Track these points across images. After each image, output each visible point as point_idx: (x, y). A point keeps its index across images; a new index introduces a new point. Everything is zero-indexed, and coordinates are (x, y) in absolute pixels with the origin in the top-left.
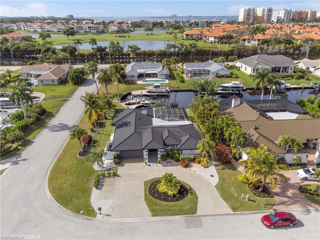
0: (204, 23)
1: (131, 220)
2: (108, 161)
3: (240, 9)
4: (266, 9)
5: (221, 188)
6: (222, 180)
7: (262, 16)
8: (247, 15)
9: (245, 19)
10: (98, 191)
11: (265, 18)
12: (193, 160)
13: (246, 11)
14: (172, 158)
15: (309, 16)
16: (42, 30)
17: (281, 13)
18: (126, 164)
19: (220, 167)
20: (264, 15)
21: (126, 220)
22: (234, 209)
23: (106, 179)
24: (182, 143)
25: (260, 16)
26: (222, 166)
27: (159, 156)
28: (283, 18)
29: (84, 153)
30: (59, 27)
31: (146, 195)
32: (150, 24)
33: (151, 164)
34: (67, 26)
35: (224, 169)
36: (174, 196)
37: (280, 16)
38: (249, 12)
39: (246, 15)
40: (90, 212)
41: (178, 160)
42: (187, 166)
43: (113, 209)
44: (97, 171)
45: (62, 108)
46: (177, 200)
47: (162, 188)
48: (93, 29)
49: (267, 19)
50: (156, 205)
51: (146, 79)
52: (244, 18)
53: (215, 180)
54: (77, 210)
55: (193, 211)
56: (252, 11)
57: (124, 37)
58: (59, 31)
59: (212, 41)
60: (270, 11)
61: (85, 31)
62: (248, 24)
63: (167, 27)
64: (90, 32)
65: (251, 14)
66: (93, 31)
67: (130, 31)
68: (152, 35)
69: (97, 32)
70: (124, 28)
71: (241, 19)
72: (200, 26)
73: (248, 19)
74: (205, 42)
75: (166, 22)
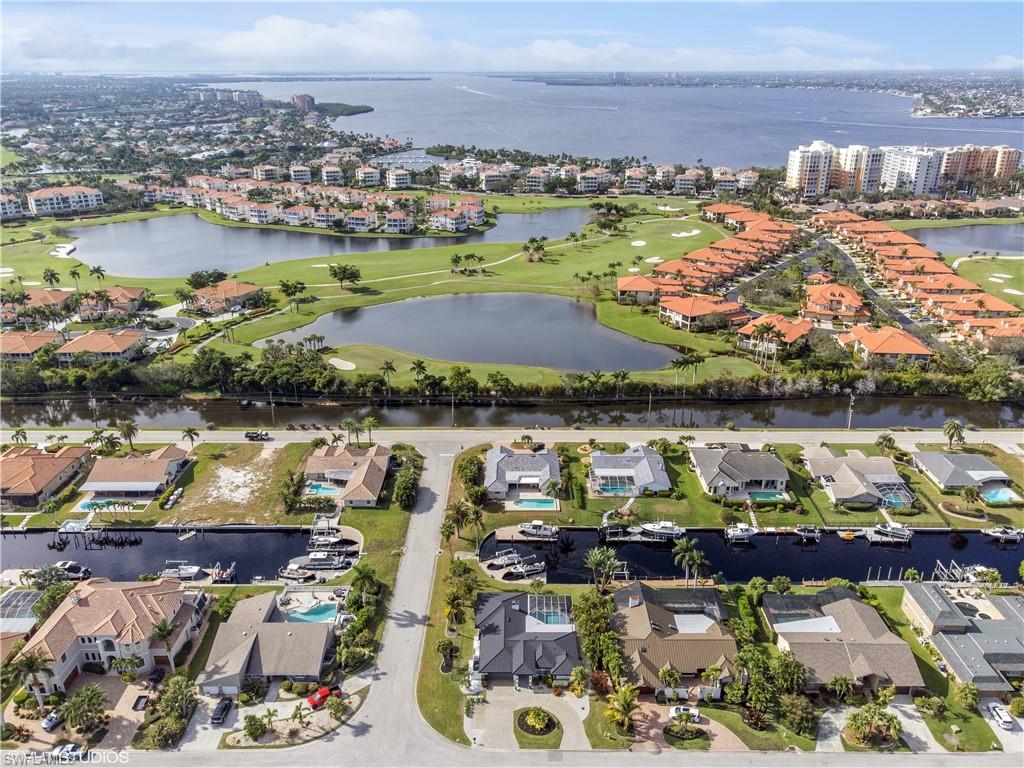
0: (691, 183)
1: (502, 751)
2: (476, 682)
3: (791, 153)
4: (865, 154)
5: (589, 724)
6: (592, 713)
7: (852, 171)
8: (810, 171)
9: (803, 182)
10: (470, 719)
11: (862, 177)
12: (567, 688)
13: (807, 161)
14: (544, 683)
15: (998, 166)
16: (262, 219)
17: (908, 163)
18: (495, 688)
19: (594, 698)
20: (860, 169)
21: (497, 750)
22: (594, 746)
23: (476, 705)
24: (557, 666)
25: (847, 169)
26: (597, 697)
27: (530, 681)
28: (913, 179)
29: (447, 667)
30: (303, 213)
31: (515, 727)
32: (539, 182)
33: (522, 689)
34: (325, 213)
35: (597, 700)
36: (542, 729)
37: (906, 171)
38: (815, 163)
39: (807, 171)
40: (465, 741)
41: (550, 686)
42: (559, 695)
43: (486, 739)
44: (466, 695)
45: (398, 574)
46: (544, 734)
47: (531, 721)
48: (389, 225)
49: (866, 180)
50: (524, 737)
51: (521, 494)
52: (800, 179)
53: (584, 715)
54: (453, 738)
55: (557, 745)
56: (823, 160)
57: (473, 272)
58: (304, 225)
59: (677, 323)
60: (877, 159)
61: (371, 227)
62: (812, 194)
63: (587, 192)
64: (383, 232)
65: (821, 168)
66: (390, 230)
67: (486, 223)
68: (541, 260)
69: (402, 232)
70: (469, 218)
71: (793, 180)
72: (679, 191)
73: (813, 181)
74: (663, 323)
75: (584, 178)
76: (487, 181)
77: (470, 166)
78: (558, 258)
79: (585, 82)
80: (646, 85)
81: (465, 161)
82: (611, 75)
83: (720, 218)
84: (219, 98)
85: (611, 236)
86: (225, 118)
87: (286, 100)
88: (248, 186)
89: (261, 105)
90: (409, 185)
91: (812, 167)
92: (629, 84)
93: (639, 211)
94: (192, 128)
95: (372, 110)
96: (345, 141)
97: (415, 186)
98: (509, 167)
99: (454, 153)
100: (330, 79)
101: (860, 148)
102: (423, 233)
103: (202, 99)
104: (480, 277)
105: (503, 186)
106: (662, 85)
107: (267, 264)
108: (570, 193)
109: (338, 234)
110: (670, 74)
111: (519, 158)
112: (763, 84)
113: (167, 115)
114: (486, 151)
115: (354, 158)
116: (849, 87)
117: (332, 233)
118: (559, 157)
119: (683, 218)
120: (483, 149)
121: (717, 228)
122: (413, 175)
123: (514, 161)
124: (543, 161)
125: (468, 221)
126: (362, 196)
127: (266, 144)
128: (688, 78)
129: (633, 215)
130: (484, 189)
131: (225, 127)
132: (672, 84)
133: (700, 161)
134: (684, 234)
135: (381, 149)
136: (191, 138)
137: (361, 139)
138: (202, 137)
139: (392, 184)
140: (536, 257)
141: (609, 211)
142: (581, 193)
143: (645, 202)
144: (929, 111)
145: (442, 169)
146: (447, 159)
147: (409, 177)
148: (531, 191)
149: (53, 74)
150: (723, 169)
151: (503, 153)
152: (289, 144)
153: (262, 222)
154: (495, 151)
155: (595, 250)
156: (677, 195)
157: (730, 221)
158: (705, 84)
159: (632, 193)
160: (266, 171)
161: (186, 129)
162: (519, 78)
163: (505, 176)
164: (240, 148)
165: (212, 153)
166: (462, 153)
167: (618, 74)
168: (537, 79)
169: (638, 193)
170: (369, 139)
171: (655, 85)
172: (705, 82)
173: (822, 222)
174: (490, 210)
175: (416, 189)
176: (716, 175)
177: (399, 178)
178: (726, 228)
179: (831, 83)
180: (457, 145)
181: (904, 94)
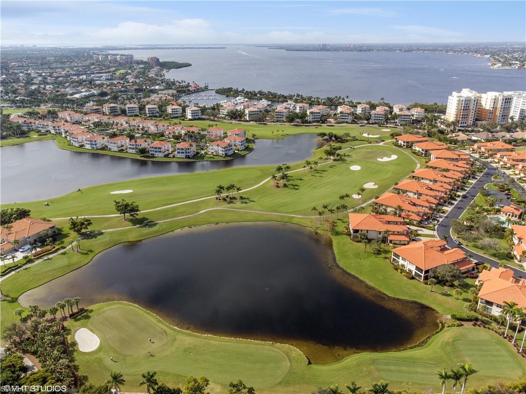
0: (381, 116)
3: (450, 97)
4: (500, 98)
7: (492, 109)
8: (464, 110)
9: (459, 116)
11: (498, 113)
13: (461, 103)
16: (93, 146)
20: (496, 108)
25: (487, 107)
30: (121, 142)
32: (283, 115)
34: (134, 144)
38: (467, 104)
39: (461, 110)
48: (178, 152)
49: (501, 115)
52: (457, 115)
56: (472, 103)
57: (232, 199)
58: (121, 151)
59: (411, 271)
60: (508, 101)
61: (166, 153)
62: (464, 125)
63: (314, 122)
64: (174, 157)
65: (471, 107)
66: (179, 156)
67: (247, 148)
68: (285, 186)
69: (188, 157)
70: (235, 145)
71: (451, 115)
72: (374, 121)
73: (465, 116)
74: (397, 269)
75: (311, 113)
76: (250, 115)
77: (240, 103)
78: (298, 182)
79: (305, 49)
80: (339, 51)
81: (238, 98)
82: (320, 45)
83: (409, 145)
84: (109, 59)
85: (335, 160)
86: (107, 70)
87: (145, 60)
88: (95, 118)
89: (131, 63)
90: (200, 116)
91: (465, 106)
92: (330, 50)
93: (351, 138)
94: (84, 77)
95: (191, 65)
96: (170, 85)
97: (204, 117)
98: (264, 103)
99: (232, 93)
100: (173, 48)
101: (497, 94)
102: (202, 157)
103: (100, 59)
104: (238, 204)
105: (260, 118)
106: (347, 51)
107: (79, 190)
108: (303, 123)
109: (143, 159)
110: (350, 45)
111: (270, 96)
112: (401, 50)
113: (75, 69)
114: (250, 92)
115: (169, 97)
116: (447, 51)
117: (138, 157)
118: (294, 96)
119: (381, 144)
120: (249, 91)
121: (407, 152)
122: (203, 110)
123: (267, 99)
124: (285, 99)
125: (234, 147)
126: (166, 127)
127: (122, 87)
128: (359, 47)
129: (347, 141)
130: (248, 119)
131: (104, 76)
132: (352, 50)
133: (382, 99)
134: (386, 159)
135: (189, 90)
136: (80, 83)
137: (177, 84)
138: (87, 82)
139: (189, 116)
140: (282, 182)
141: (331, 138)
142: (310, 122)
143: (354, 130)
144: (500, 65)
145: (222, 106)
146: (227, 96)
147: (200, 112)
148: (278, 121)
149: (32, 46)
150: (401, 106)
151: (260, 93)
152: (136, 87)
153: (93, 148)
154: (256, 92)
155: (325, 174)
156: (373, 124)
157: (417, 149)
158: (370, 50)
159: (343, 122)
160: (110, 107)
161: (81, 77)
162: (271, 47)
163: (261, 112)
164: (105, 90)
165: (87, 93)
166: (236, 93)
167: (323, 45)
168: (281, 47)
169: (347, 122)
170: (184, 84)
171: (343, 51)
172: (369, 49)
173: (483, 149)
174: (250, 138)
175: (204, 119)
176: (396, 110)
177: (193, 113)
178: (414, 153)
179: (435, 49)
180: (234, 88)
181: (479, 55)
